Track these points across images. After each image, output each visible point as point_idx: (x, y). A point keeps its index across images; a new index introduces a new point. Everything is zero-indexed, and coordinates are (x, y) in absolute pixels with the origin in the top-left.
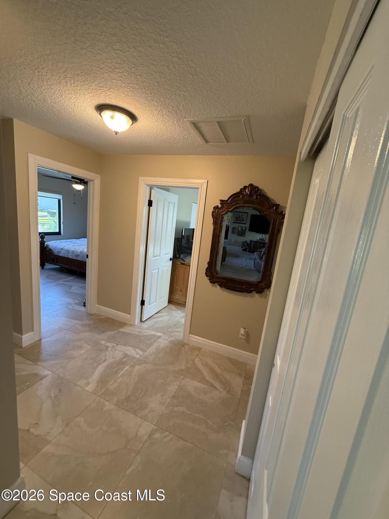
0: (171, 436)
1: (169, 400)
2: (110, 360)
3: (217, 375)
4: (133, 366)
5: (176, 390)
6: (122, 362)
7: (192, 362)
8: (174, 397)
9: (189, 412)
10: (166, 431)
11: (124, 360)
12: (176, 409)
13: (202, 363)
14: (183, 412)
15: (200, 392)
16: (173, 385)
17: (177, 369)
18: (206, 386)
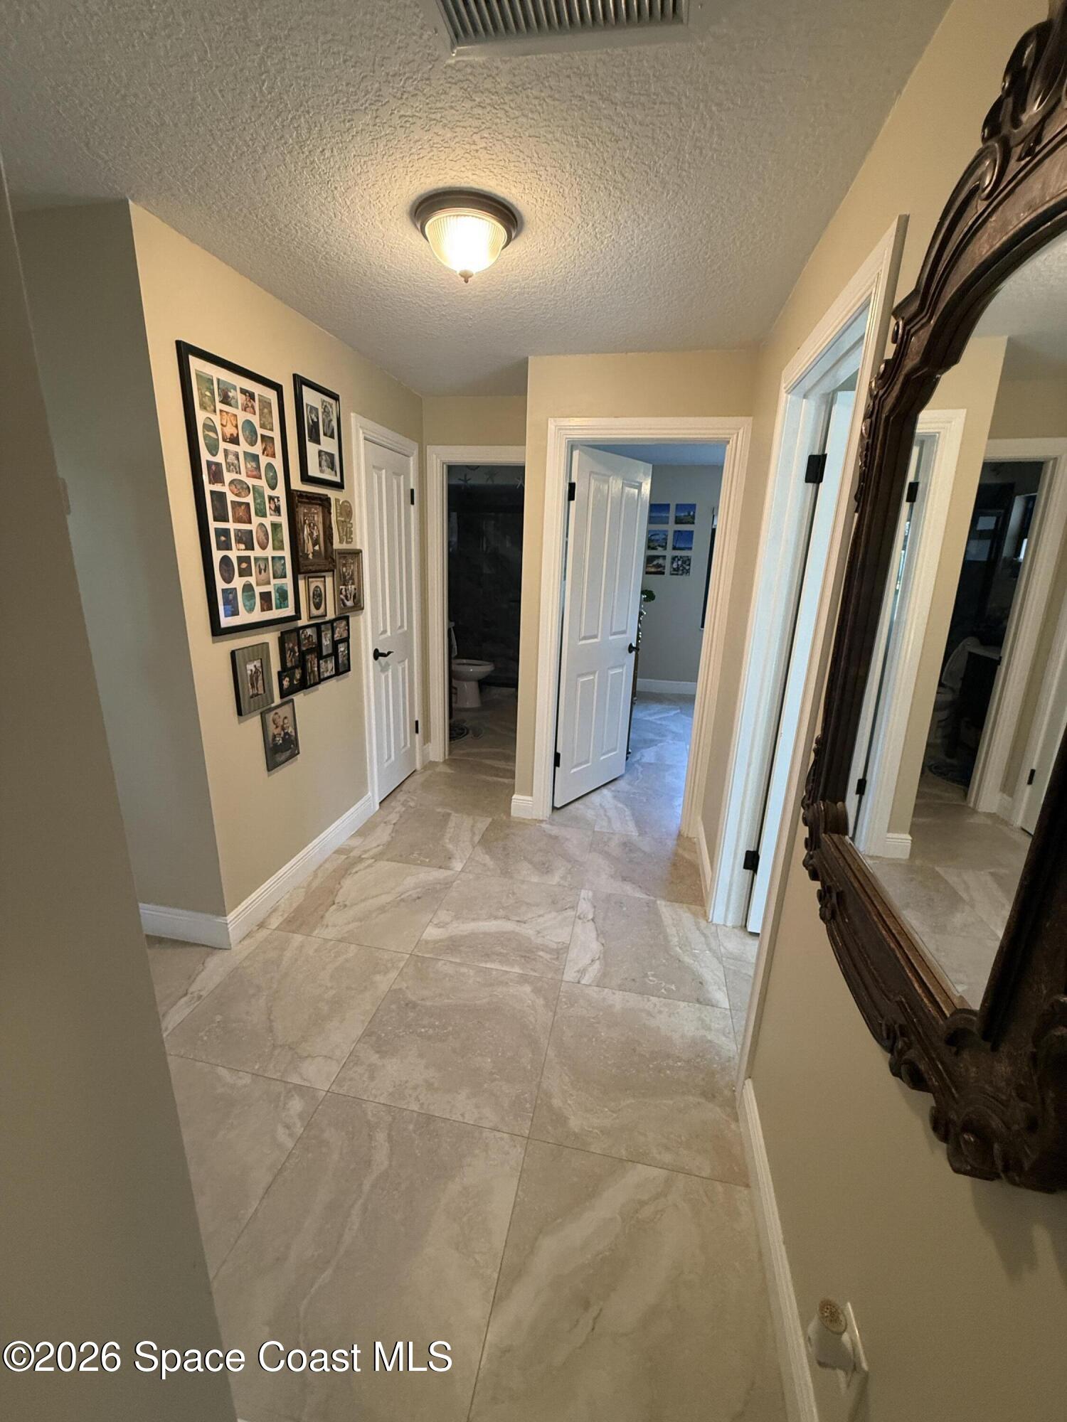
0: (290, 1144)
1: (415, 1107)
2: (528, 931)
3: (587, 1305)
4: (524, 979)
5: (461, 1119)
6: (533, 952)
7: (624, 1152)
8: (427, 1120)
9: (366, 1187)
10: (308, 1126)
11: (541, 953)
12: (381, 1136)
13: (642, 1203)
14: (369, 1163)
15: (465, 1219)
16: (477, 1107)
17: (556, 1102)
18: (498, 1242)
